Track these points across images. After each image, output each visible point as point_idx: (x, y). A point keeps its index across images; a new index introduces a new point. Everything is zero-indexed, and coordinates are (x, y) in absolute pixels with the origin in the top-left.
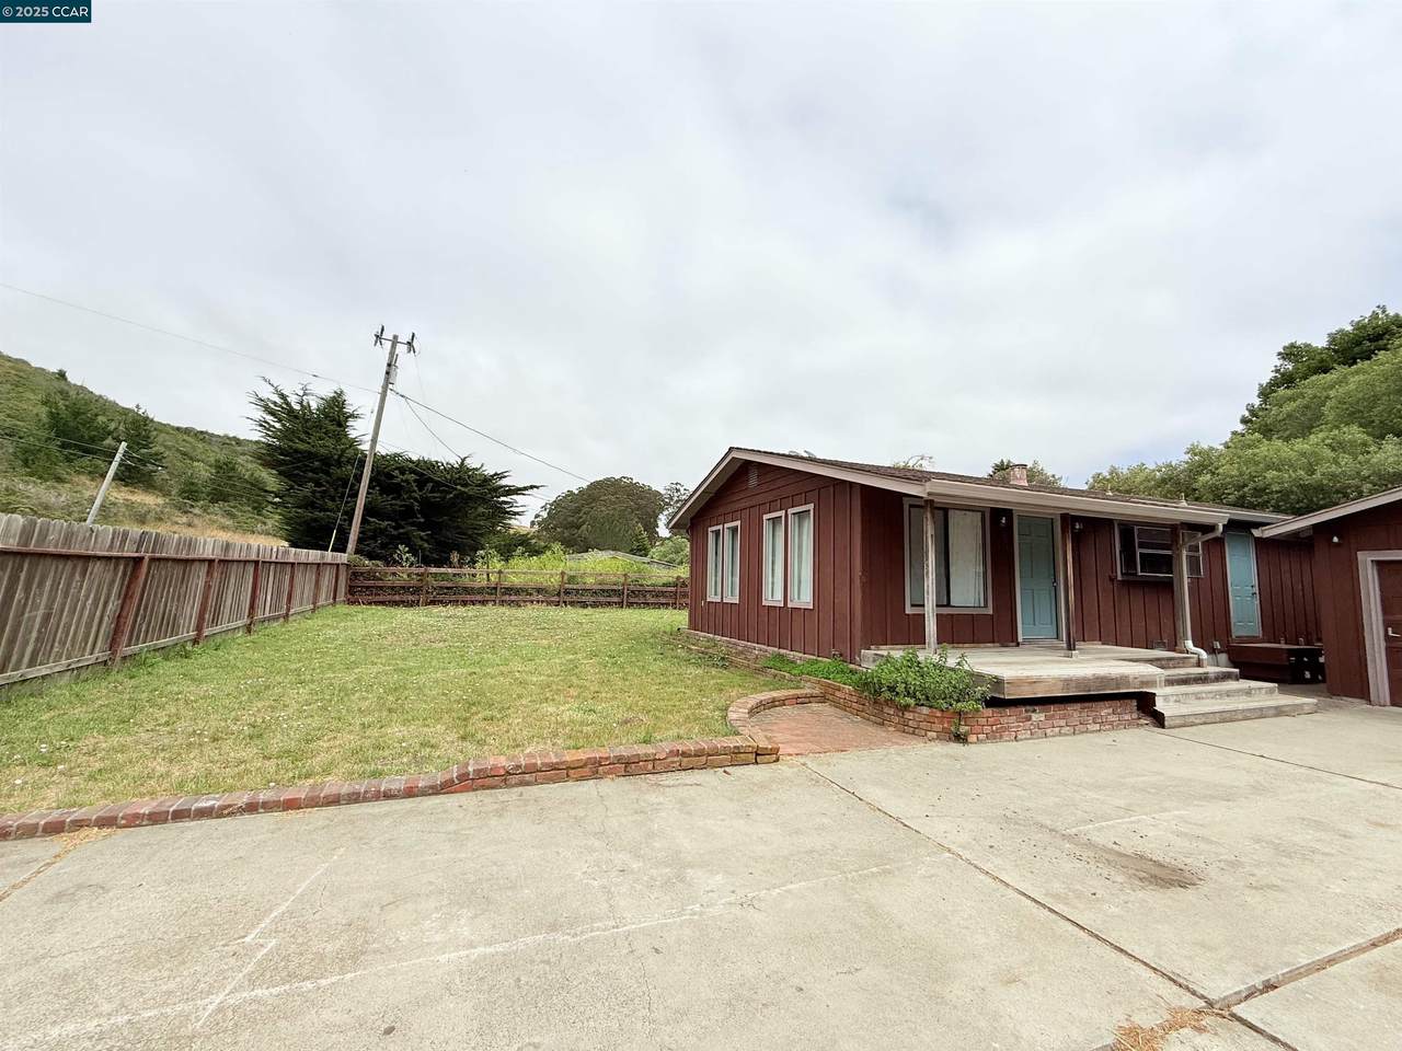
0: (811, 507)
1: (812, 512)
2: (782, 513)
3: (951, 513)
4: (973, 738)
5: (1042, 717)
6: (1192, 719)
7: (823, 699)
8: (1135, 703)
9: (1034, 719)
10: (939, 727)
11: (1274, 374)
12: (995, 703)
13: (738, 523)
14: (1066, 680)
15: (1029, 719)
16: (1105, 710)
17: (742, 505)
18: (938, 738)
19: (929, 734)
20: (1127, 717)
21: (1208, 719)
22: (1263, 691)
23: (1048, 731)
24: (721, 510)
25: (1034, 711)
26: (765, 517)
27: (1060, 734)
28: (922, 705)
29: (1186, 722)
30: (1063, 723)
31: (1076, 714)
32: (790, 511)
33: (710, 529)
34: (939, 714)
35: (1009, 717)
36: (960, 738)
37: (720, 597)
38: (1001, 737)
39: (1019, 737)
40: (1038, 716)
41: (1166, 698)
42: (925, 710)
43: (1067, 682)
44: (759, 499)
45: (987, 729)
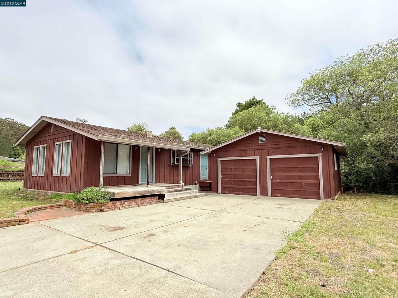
0: (70, 141)
1: (71, 142)
2: (61, 142)
3: (119, 145)
4: (105, 210)
5: (129, 203)
6: (172, 200)
7: (64, 206)
8: (158, 197)
9: (126, 203)
10: (96, 208)
11: (235, 110)
12: (113, 200)
13: (46, 145)
14: (135, 192)
15: (124, 203)
16: (148, 200)
17: (47, 139)
18: (95, 212)
19: (93, 211)
20: (155, 201)
21: (176, 200)
22: (194, 192)
23: (130, 206)
24: (39, 140)
25: (126, 201)
26: (56, 143)
27: (134, 207)
28: (92, 203)
29: (170, 201)
30: (135, 204)
31: (139, 201)
32: (64, 142)
33: (34, 147)
34: (96, 205)
35: (118, 203)
36: (102, 211)
37: (37, 174)
38: (115, 209)
39: (120, 209)
40: (127, 202)
41: (168, 195)
42: (92, 204)
43: (136, 192)
44: (54, 137)
45: (110, 207)
